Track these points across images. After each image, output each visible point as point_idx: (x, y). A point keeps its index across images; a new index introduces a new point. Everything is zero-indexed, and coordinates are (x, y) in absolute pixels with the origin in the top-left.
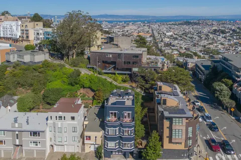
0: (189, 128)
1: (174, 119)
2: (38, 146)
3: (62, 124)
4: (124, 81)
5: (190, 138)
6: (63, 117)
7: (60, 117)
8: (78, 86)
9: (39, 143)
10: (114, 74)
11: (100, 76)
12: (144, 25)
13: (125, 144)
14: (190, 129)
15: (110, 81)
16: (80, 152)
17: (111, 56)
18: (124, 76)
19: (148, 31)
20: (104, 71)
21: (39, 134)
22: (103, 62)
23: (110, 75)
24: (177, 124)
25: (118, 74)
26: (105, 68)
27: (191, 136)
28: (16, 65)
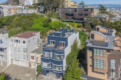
0: (111, 61)
1: (95, 50)
2: (3, 59)
3: (17, 45)
4: (78, 27)
5: (113, 71)
6: (19, 41)
7: (17, 41)
8: (48, 27)
9: (4, 56)
10: (73, 22)
11: (63, 23)
12: (116, 10)
13: (55, 66)
14: (113, 62)
15: (69, 26)
16: (28, 67)
17: (70, 10)
18: (79, 24)
19: (119, 12)
20: (67, 20)
21: (3, 50)
22: (66, 14)
23: (70, 23)
24: (98, 55)
25: (75, 22)
26: (67, 18)
27: (114, 68)
28: (19, 15)
